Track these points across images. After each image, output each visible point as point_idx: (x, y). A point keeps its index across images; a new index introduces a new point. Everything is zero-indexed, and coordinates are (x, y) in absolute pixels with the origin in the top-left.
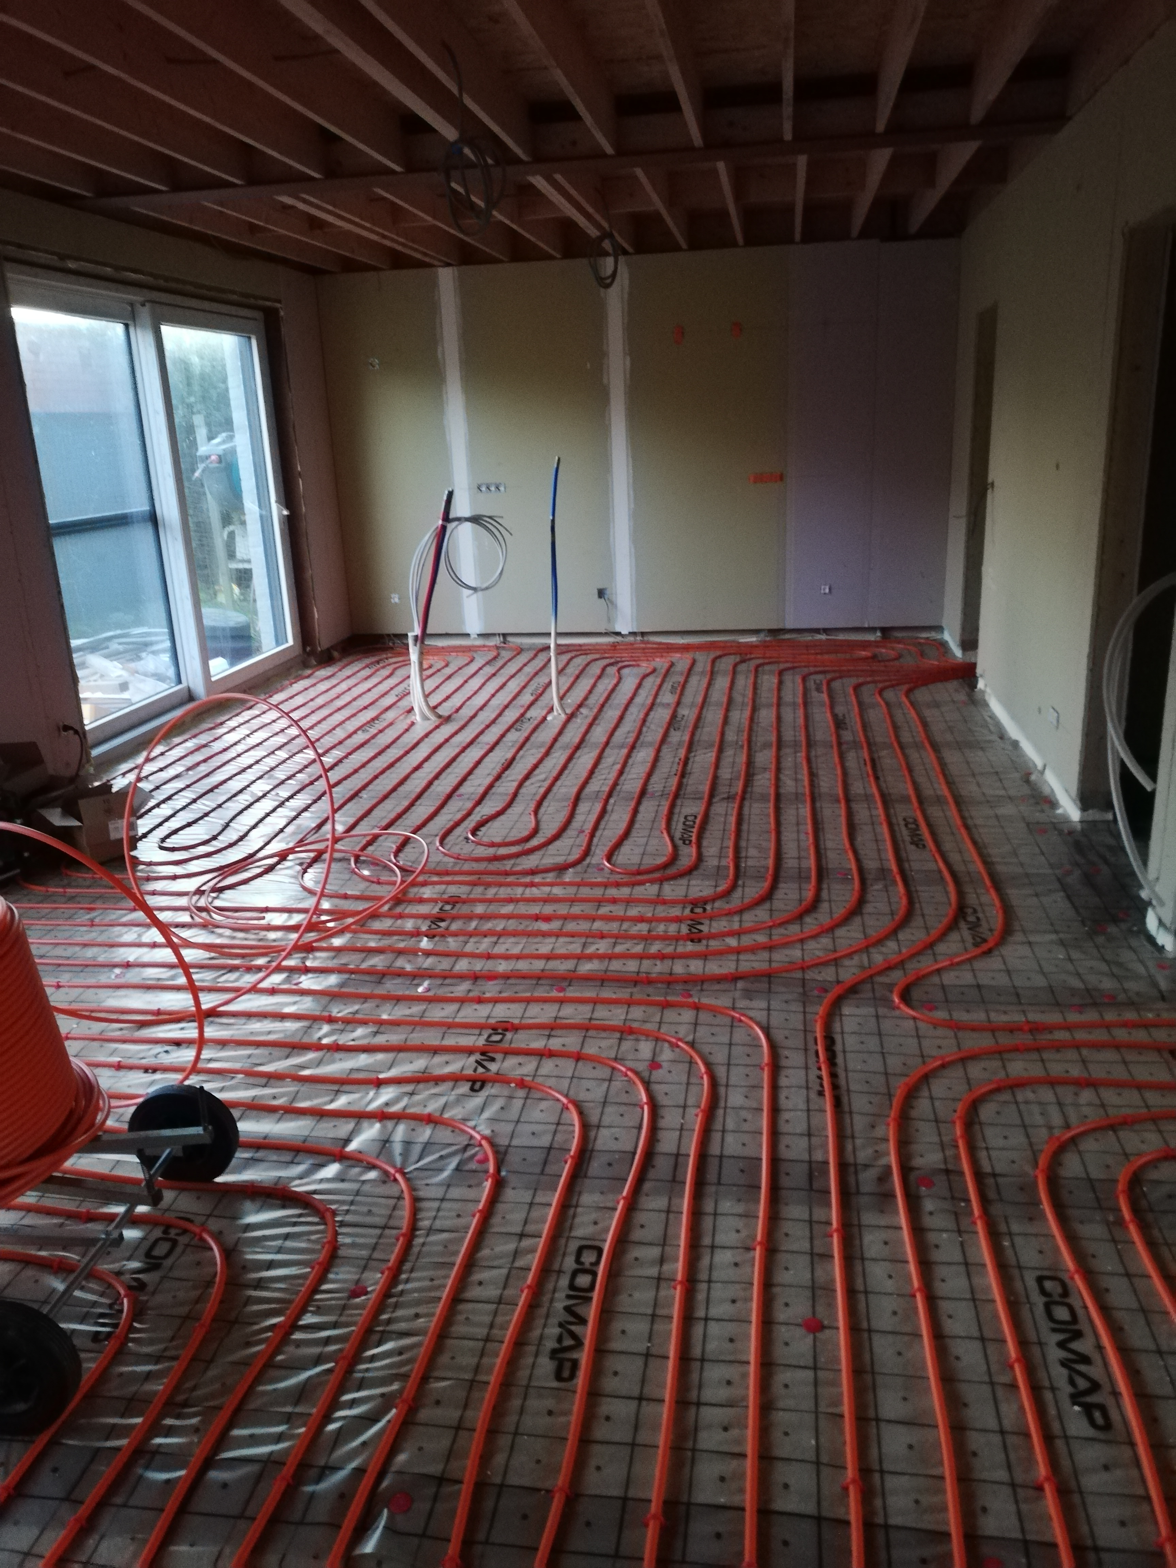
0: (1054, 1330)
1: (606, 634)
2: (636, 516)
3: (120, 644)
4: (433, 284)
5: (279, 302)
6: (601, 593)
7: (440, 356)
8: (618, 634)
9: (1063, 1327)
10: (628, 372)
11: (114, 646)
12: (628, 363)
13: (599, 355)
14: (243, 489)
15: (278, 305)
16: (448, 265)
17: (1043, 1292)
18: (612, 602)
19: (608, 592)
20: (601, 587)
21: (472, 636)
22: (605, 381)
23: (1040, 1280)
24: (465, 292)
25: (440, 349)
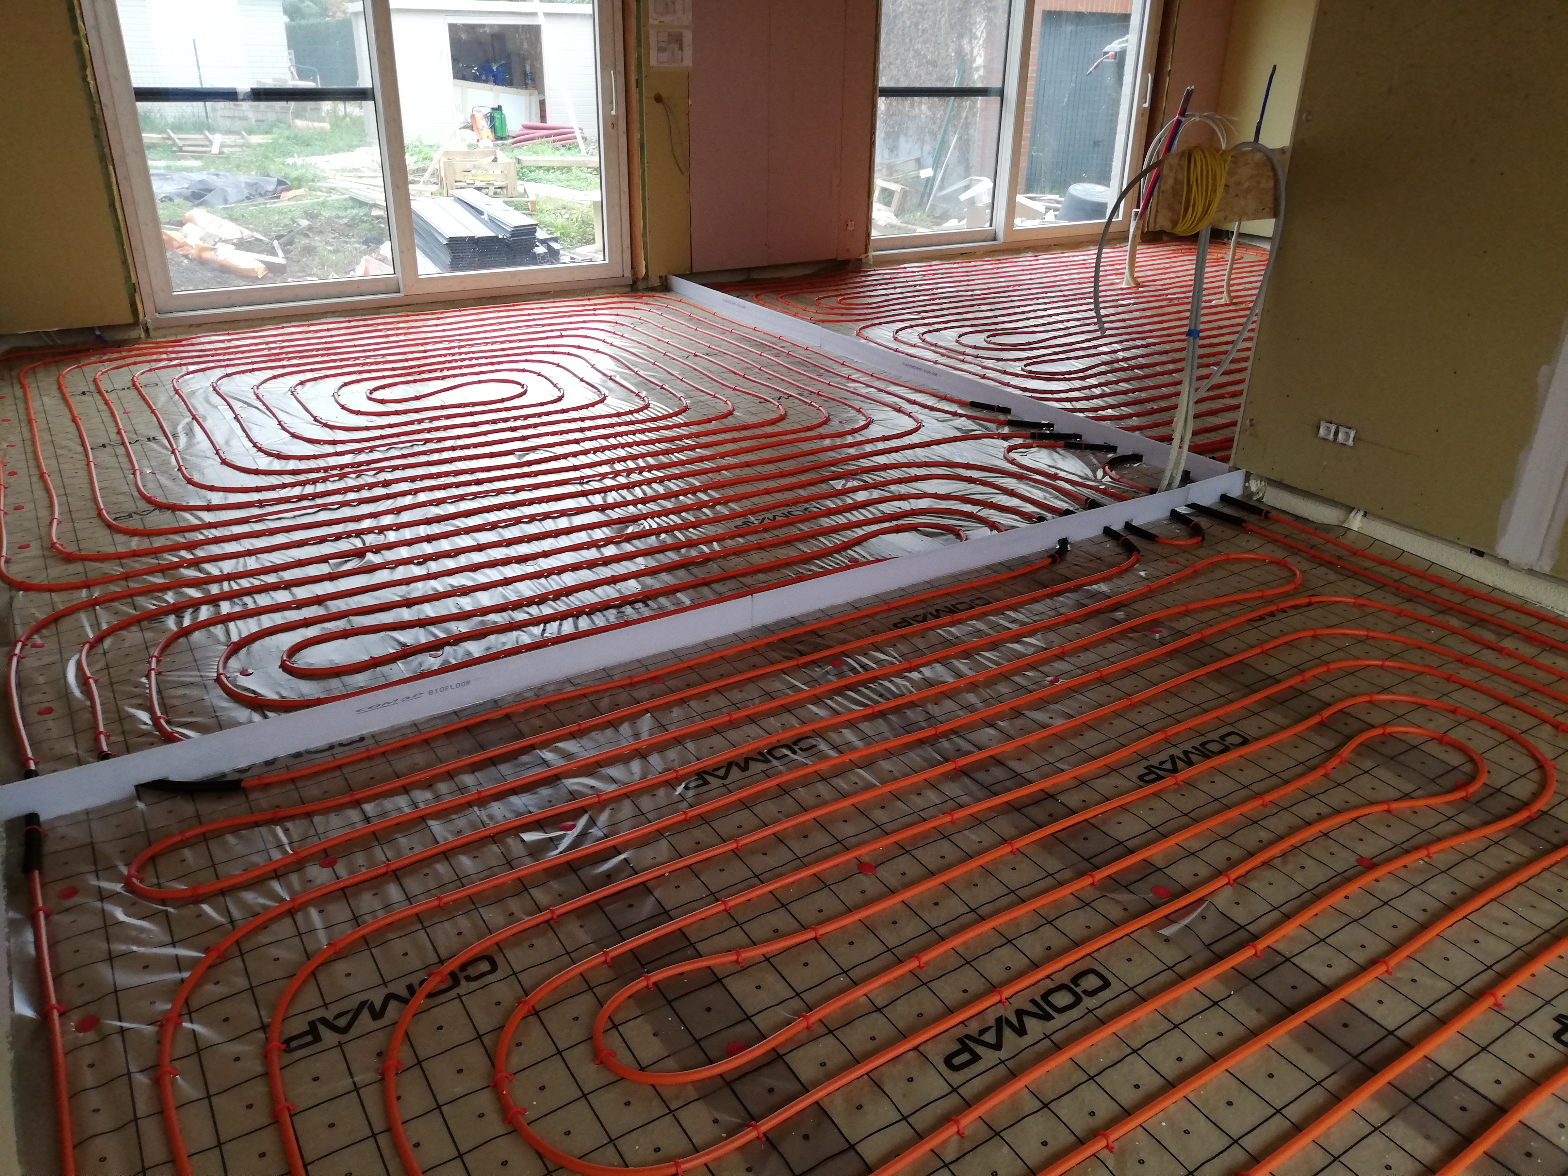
14: (1124, 82)
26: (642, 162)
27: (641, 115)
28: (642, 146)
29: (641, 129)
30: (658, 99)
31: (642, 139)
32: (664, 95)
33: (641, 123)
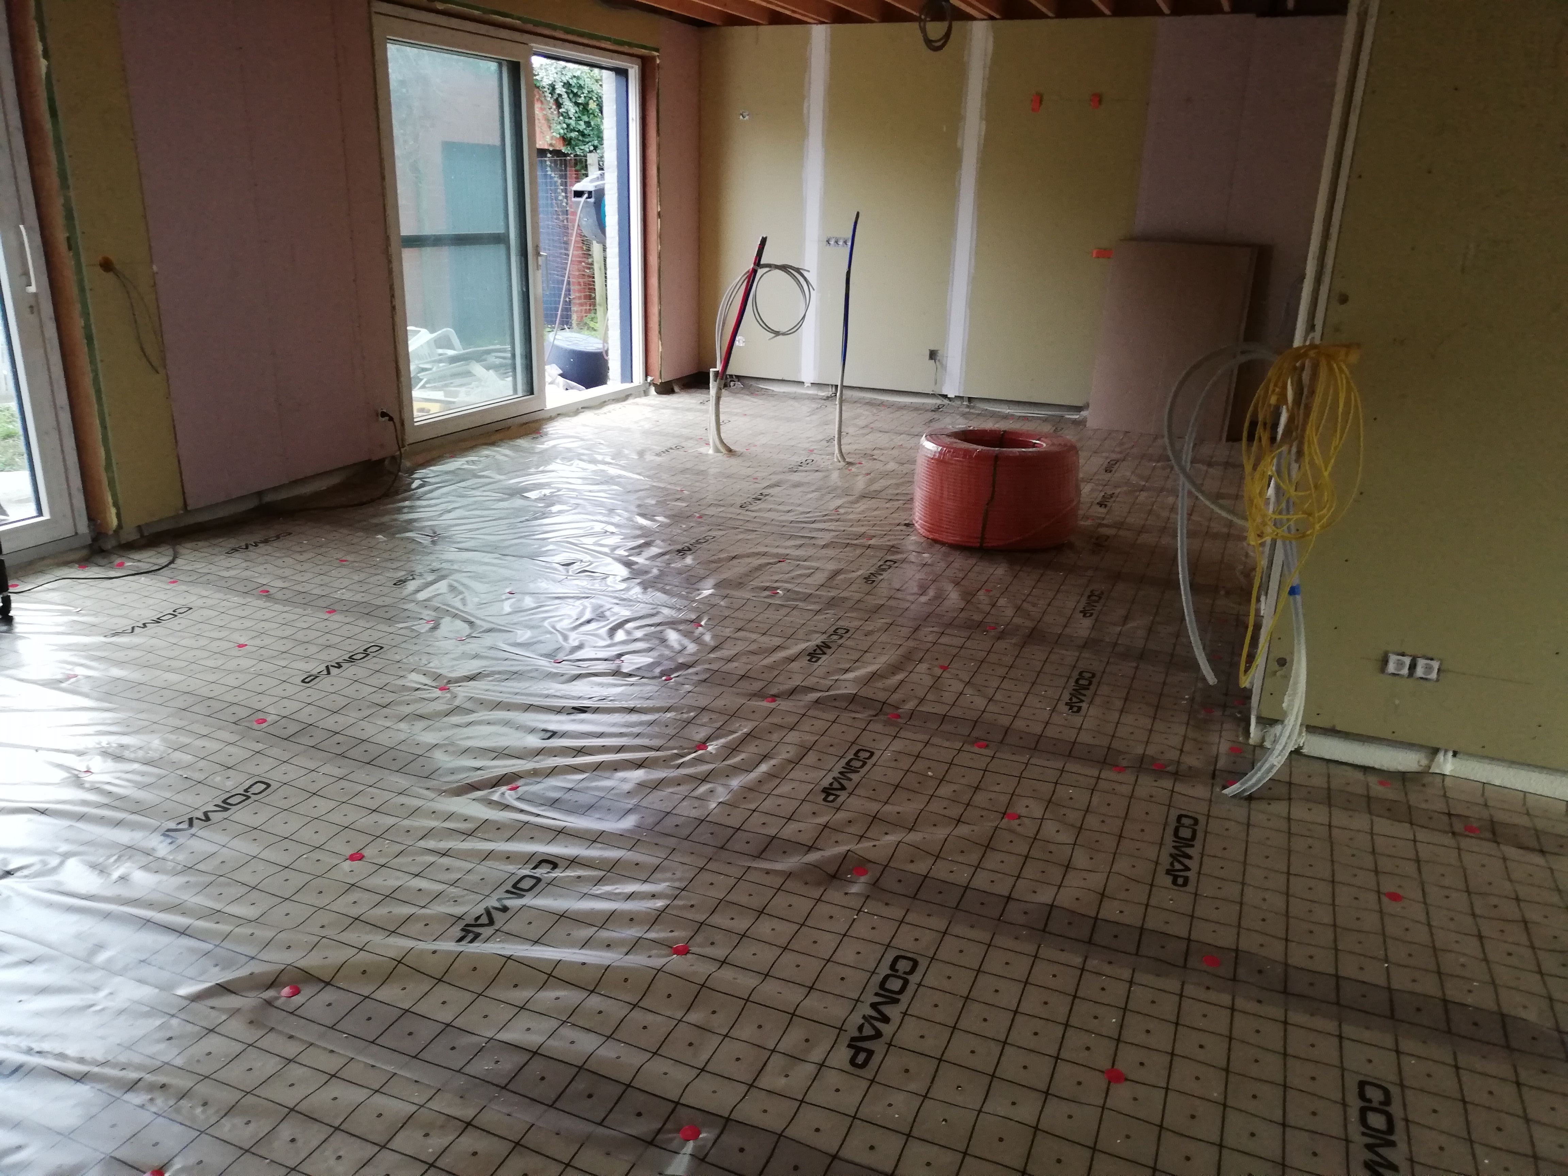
0: (1364, 1134)
1: (933, 395)
2: (974, 281)
3: (497, 357)
4: (807, 40)
5: (657, 50)
6: (933, 355)
7: (805, 111)
8: (945, 396)
9: (1373, 1133)
10: (983, 137)
11: (492, 359)
12: (984, 127)
13: (956, 118)
14: (607, 224)
15: (656, 54)
16: (822, 23)
17: (1362, 1096)
18: (942, 364)
19: (940, 353)
20: (932, 349)
21: (806, 385)
22: (959, 144)
23: (1362, 1085)
24: (835, 51)
25: (806, 105)
26: (93, 361)
27: (82, 290)
28: (89, 338)
29: (86, 314)
30: (107, 265)
31: (87, 327)
32: (112, 258)
33: (84, 305)
